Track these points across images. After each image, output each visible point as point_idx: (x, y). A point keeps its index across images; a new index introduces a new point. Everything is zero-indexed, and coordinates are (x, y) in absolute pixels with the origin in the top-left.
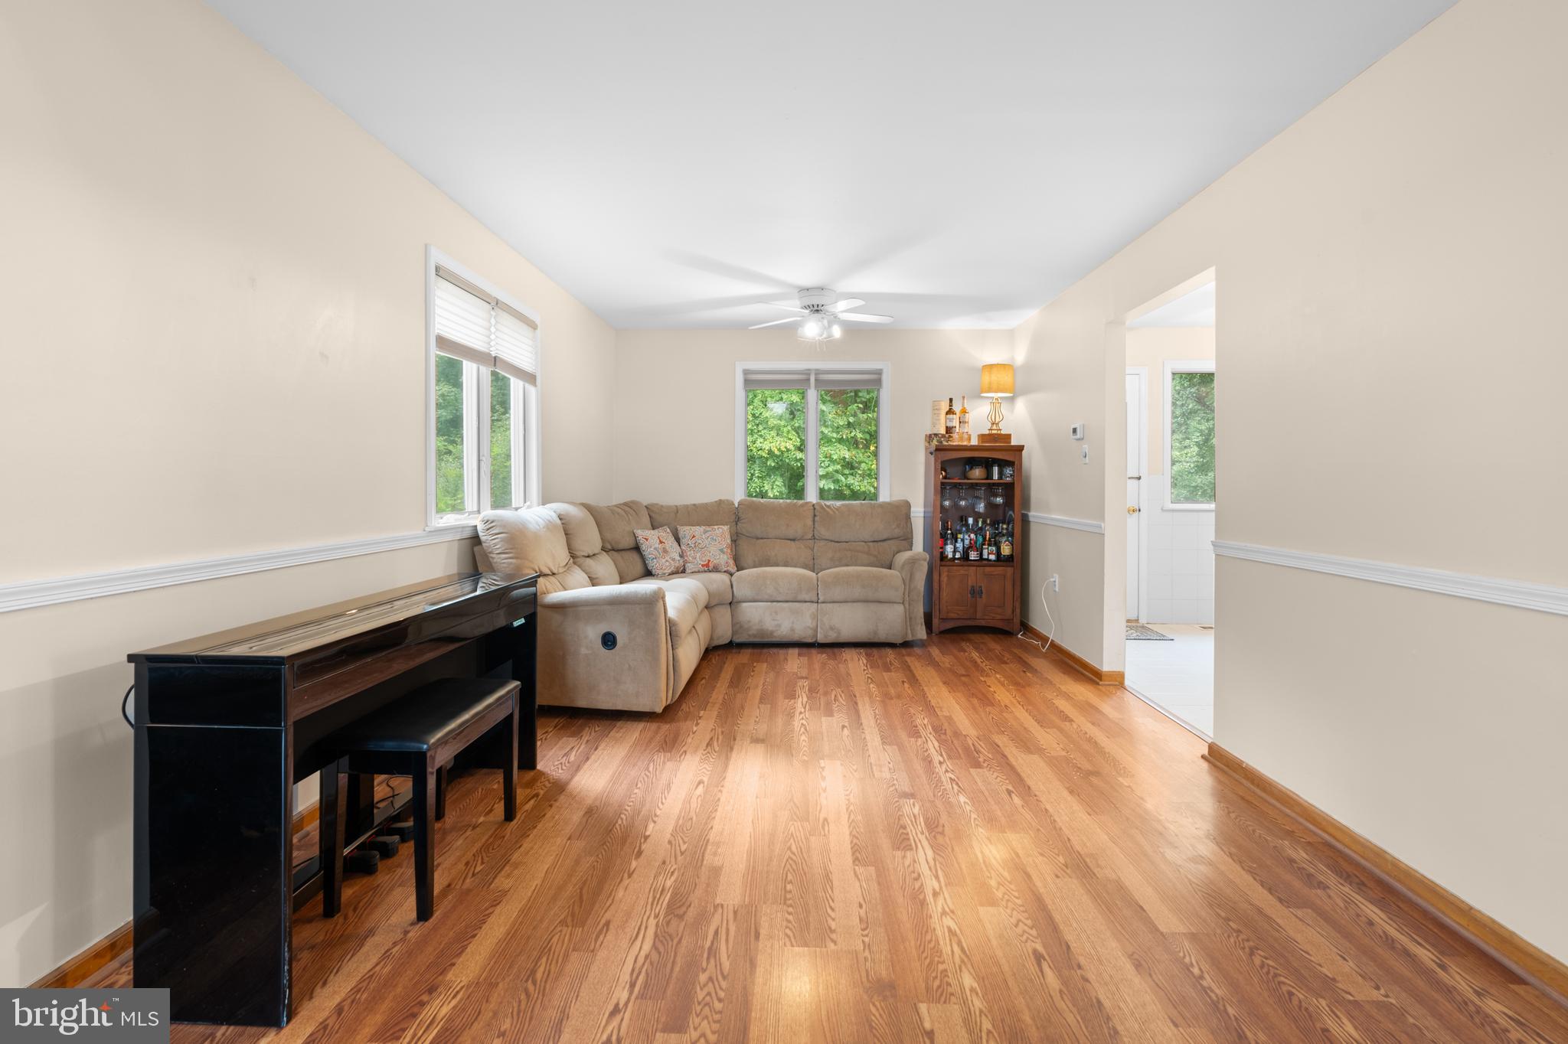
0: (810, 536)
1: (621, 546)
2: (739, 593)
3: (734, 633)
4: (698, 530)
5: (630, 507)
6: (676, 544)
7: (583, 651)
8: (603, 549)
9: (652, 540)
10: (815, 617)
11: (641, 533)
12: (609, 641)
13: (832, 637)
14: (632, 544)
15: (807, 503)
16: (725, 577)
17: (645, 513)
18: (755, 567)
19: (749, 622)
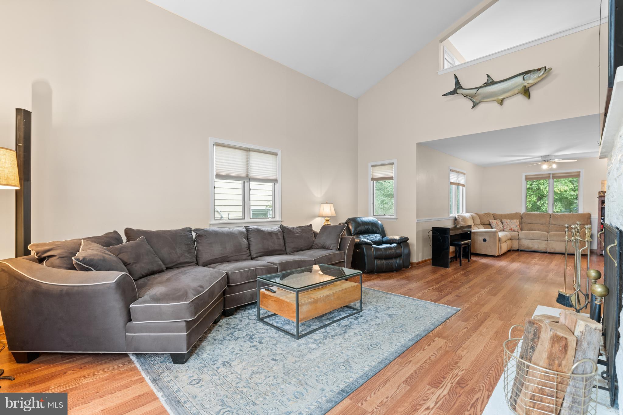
0: (548, 223)
1: (485, 224)
2: (521, 236)
3: (519, 247)
4: (509, 221)
5: (488, 214)
6: (501, 224)
7: (479, 242)
8: (481, 224)
9: (494, 222)
10: (546, 244)
11: (491, 221)
12: (485, 240)
13: (552, 251)
14: (488, 223)
15: (548, 214)
16: (517, 233)
17: (492, 216)
18: (527, 230)
19: (524, 244)
